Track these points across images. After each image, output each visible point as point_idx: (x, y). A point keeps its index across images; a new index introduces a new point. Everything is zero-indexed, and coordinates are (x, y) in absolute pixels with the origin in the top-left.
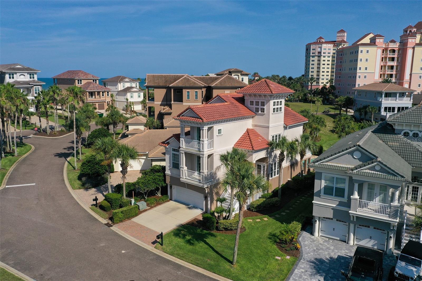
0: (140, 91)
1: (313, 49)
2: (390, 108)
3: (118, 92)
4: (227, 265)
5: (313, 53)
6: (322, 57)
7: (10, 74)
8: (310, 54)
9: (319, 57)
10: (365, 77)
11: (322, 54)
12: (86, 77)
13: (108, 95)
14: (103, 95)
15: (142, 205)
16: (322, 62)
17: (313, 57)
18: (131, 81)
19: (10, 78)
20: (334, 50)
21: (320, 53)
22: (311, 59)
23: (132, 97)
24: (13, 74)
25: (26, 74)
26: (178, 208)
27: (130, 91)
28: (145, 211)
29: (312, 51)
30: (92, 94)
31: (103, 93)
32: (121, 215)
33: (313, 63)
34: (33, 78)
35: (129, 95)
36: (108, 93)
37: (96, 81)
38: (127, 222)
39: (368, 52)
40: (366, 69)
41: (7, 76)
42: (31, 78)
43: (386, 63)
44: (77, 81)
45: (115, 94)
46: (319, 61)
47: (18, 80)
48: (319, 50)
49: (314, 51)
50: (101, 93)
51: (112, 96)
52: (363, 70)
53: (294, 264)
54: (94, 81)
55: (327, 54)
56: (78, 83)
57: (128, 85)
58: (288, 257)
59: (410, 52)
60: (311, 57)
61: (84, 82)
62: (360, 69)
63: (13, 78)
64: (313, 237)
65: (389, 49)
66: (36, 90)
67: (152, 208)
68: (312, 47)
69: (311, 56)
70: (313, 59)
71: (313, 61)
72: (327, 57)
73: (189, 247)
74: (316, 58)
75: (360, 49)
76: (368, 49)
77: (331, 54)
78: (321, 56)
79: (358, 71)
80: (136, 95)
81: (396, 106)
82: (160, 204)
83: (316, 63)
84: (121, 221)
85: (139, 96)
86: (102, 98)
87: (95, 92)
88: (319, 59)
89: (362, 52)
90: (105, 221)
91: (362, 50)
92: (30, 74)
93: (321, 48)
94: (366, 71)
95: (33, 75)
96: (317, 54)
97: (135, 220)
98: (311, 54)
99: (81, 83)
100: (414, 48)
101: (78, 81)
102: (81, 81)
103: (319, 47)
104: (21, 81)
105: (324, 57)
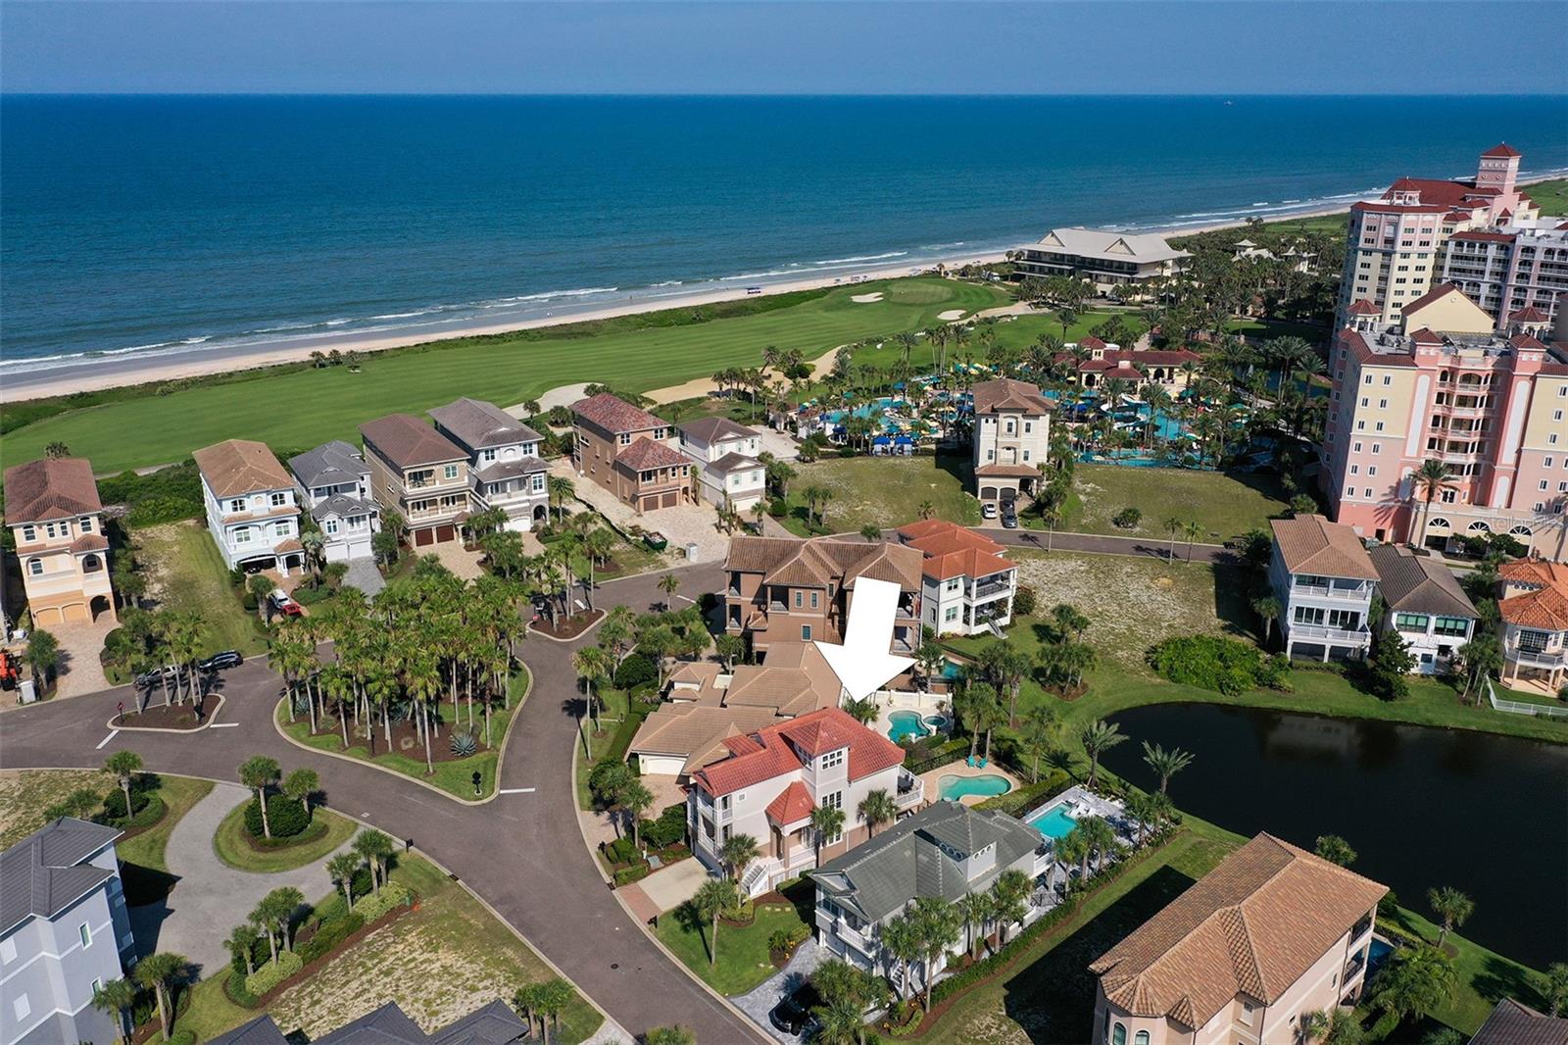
0: (757, 466)
1: (1369, 228)
2: (1310, 611)
3: (709, 464)
4: (706, 964)
5: (1367, 241)
6: (1398, 256)
7: (487, 452)
8: (1358, 239)
9: (1388, 254)
10: (1376, 449)
11: (1399, 247)
12: (641, 426)
13: (685, 474)
14: (674, 475)
15: (654, 862)
16: (1395, 274)
17: (1367, 252)
18: (738, 438)
19: (487, 458)
20: (1446, 230)
21: (1390, 241)
22: (1361, 258)
23: (737, 482)
24: (492, 451)
25: (516, 448)
26: (697, 873)
27: (735, 470)
28: (657, 870)
29: (1364, 233)
30: (648, 475)
31: (674, 469)
32: (624, 877)
33: (1364, 271)
34: (531, 451)
35: (730, 478)
36: (685, 468)
37: (661, 431)
38: (632, 886)
39: (1387, 380)
40: (1380, 426)
41: (482, 455)
42: (525, 452)
43: (1450, 409)
44: (619, 438)
45: (700, 467)
46: (1386, 267)
47: (503, 461)
48: (1389, 231)
49: (1371, 235)
50: (670, 471)
51: (694, 472)
52: (1370, 430)
53: (770, 976)
54: (656, 432)
55: (1416, 248)
56: (623, 442)
57: (731, 448)
58: (772, 966)
59: (1520, 390)
60: (1360, 253)
61: (634, 438)
62: (1362, 425)
63: (493, 457)
64: (816, 947)
65: (1461, 373)
66: (535, 482)
67: (666, 865)
68: (1367, 219)
69: (1361, 249)
70: (1367, 259)
71: (1364, 265)
72: (1414, 257)
73: (683, 935)
74: (1376, 259)
75: (1366, 371)
76: (1388, 375)
77: (1433, 248)
78: (1395, 252)
79: (1355, 431)
80: (746, 476)
81: (1328, 610)
82: (678, 861)
83: (1374, 272)
84: (625, 883)
85: (755, 479)
86: (673, 481)
87: (656, 471)
88: (1386, 262)
89: (1369, 379)
90: (608, 879)
91: (1369, 374)
92: (525, 446)
93: (1396, 225)
94: (1379, 433)
95: (530, 445)
96: (1380, 245)
97: (641, 883)
98: (1362, 244)
99: (628, 441)
100: (1534, 379)
101: (623, 437)
102: (628, 436)
103: (1390, 223)
104: (508, 464)
105: (1405, 256)
